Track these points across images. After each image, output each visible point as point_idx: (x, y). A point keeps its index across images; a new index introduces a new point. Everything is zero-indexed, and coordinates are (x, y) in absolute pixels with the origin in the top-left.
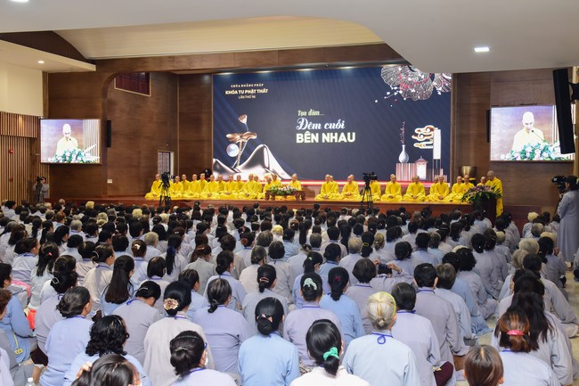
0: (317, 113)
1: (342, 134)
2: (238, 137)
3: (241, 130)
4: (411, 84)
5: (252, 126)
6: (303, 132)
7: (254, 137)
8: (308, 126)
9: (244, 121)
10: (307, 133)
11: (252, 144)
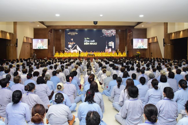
0: (89, 39)
1: (94, 43)
2: (71, 43)
3: (71, 42)
4: (108, 33)
5: (74, 41)
6: (86, 42)
7: (75, 43)
8: (87, 41)
9: (72, 40)
10: (87, 43)
11: (74, 45)
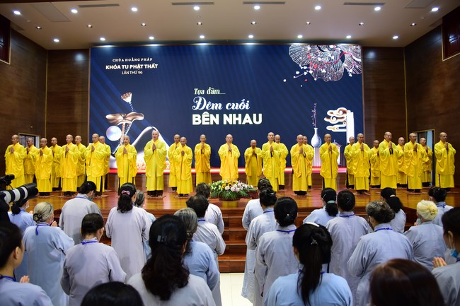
0: (217, 92)
1: (247, 116)
2: (120, 118)
3: (124, 109)
4: (321, 64)
5: (138, 106)
6: (200, 112)
7: (141, 118)
8: (206, 105)
9: (128, 99)
10: (206, 114)
11: (138, 126)
